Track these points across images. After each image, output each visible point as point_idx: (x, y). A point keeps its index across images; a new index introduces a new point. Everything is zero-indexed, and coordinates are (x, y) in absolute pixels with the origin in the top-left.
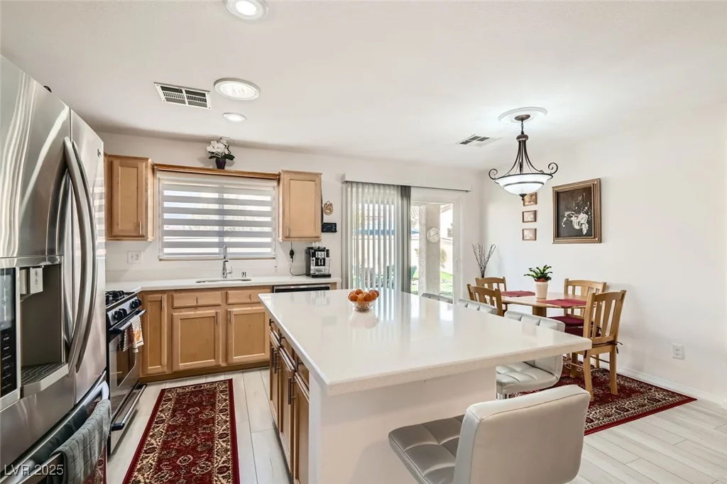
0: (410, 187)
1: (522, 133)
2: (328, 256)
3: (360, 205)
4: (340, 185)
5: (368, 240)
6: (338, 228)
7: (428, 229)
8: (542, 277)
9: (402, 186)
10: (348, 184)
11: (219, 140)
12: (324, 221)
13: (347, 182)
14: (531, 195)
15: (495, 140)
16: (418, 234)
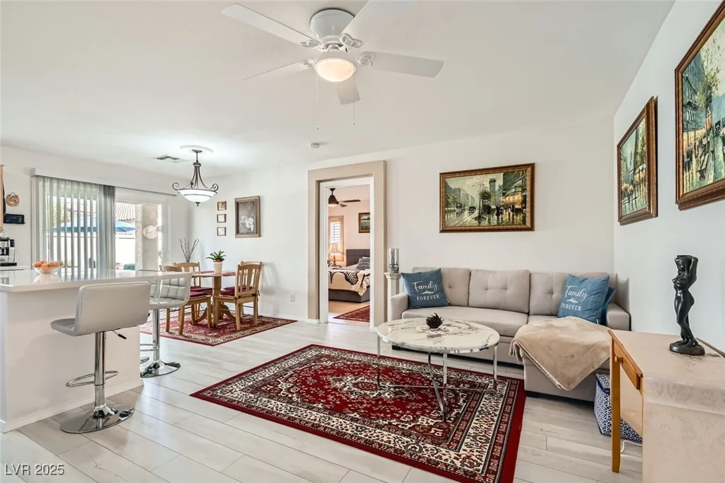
0: (114, 187)
1: (197, 161)
2: (12, 245)
3: (55, 199)
4: (28, 177)
5: (65, 237)
6: (27, 219)
7: (144, 226)
8: (219, 259)
9: (104, 186)
10: (39, 178)
12: (7, 212)
13: (37, 176)
14: (223, 203)
15: (184, 161)
16: (134, 231)
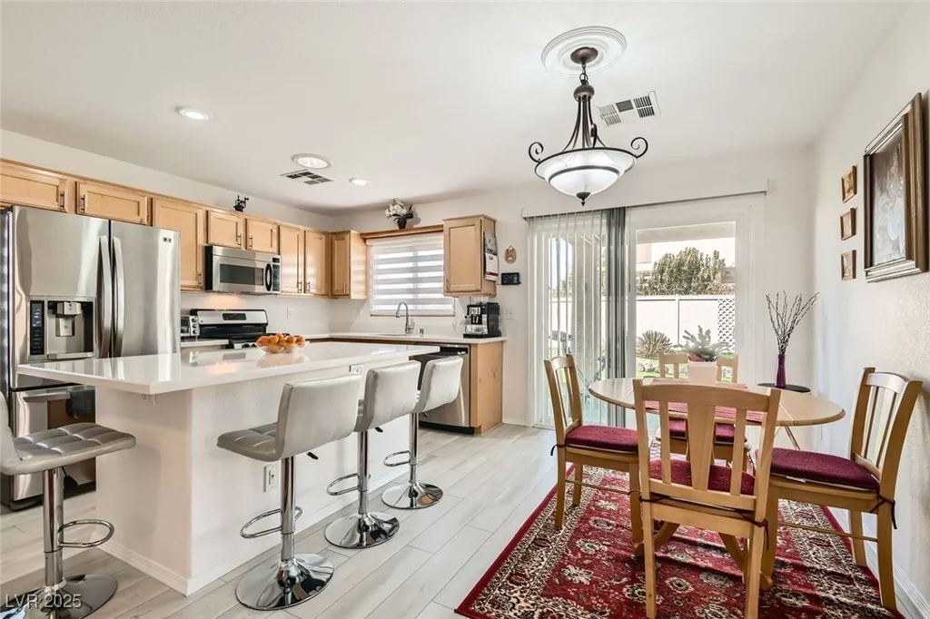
1: (584, 82)
6: (522, 279)
11: (394, 203)
12: (506, 271)
13: (525, 218)
